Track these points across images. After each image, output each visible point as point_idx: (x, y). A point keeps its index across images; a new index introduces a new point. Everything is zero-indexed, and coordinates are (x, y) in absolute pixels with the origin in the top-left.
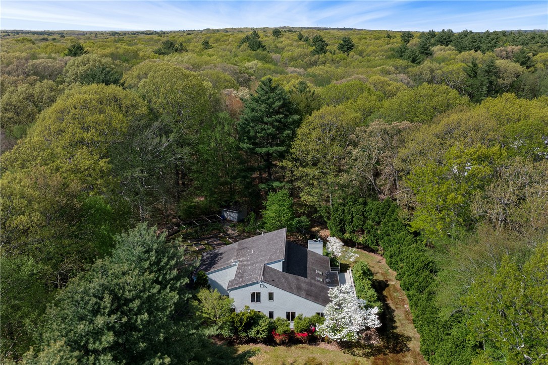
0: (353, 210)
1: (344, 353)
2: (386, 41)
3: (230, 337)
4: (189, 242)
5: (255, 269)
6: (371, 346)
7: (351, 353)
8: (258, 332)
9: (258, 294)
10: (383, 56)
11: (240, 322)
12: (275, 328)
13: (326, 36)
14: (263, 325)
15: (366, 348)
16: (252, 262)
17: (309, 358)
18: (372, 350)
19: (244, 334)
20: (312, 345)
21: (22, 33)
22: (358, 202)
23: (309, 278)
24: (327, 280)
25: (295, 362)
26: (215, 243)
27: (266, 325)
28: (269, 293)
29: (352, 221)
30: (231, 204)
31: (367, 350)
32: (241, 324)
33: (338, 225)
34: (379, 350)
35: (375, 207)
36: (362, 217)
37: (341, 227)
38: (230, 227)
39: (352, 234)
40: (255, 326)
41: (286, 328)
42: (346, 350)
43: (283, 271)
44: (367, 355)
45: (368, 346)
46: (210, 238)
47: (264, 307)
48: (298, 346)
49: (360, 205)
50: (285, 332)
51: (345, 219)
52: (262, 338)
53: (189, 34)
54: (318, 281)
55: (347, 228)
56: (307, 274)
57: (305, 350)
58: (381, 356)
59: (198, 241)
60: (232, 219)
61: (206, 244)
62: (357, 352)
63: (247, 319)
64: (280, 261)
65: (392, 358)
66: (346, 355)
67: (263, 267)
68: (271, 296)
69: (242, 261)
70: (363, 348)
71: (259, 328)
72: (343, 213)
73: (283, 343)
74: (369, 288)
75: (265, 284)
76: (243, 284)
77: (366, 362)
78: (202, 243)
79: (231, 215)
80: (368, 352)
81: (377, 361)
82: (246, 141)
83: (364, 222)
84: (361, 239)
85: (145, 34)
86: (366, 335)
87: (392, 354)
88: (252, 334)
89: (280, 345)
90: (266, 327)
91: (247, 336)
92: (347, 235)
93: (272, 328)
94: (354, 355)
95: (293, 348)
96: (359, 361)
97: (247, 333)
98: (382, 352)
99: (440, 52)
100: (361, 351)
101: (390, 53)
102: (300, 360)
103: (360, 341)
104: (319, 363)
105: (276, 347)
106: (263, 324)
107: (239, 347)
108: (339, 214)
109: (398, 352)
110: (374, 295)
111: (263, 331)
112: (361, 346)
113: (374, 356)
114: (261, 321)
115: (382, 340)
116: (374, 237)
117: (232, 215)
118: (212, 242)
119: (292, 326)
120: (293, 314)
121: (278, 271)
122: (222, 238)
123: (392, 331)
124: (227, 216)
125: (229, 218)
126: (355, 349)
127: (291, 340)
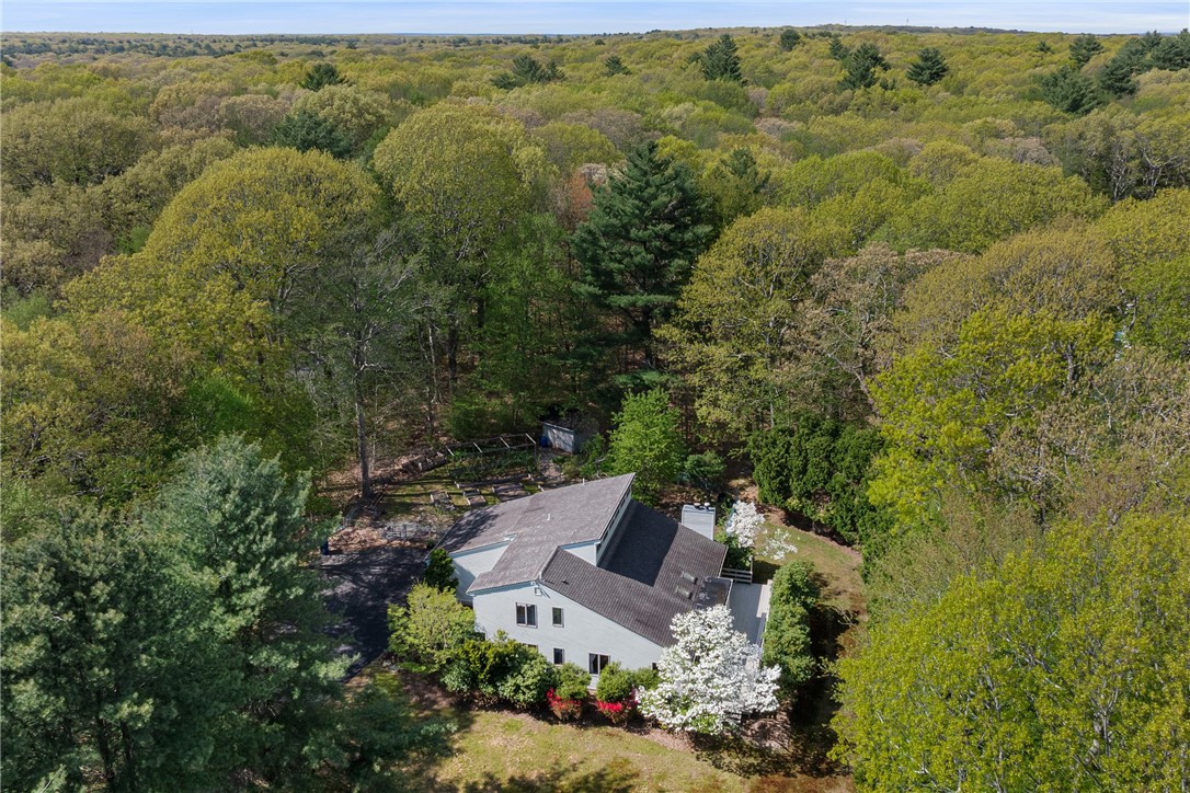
0: (807, 446)
1: (698, 758)
2: (1034, 59)
3: (461, 690)
4: (458, 486)
5: (538, 554)
6: (763, 752)
7: (714, 762)
8: (517, 688)
9: (532, 609)
10: (1008, 94)
11: (481, 663)
12: (555, 686)
13: (906, 46)
14: (530, 675)
15: (751, 755)
16: (540, 539)
17: (615, 758)
18: (763, 761)
19: (490, 689)
20: (634, 732)
21: (281, 41)
22: (821, 429)
23: (656, 585)
24: (702, 595)
25: (582, 762)
26: (511, 493)
27: (535, 676)
28: (554, 609)
29: (804, 471)
30: (562, 413)
31: (751, 760)
32: (484, 666)
33: (774, 478)
34: (779, 764)
35: (853, 442)
36: (825, 464)
37: (781, 483)
38: (554, 462)
39: (804, 499)
40: (512, 676)
41: (578, 687)
42: (704, 753)
43: (599, 565)
44: (746, 771)
45: (756, 751)
46: (503, 482)
47: (542, 639)
48: (603, 729)
49: (823, 435)
50: (573, 696)
51: (789, 464)
52: (524, 701)
53: (599, 42)
54: (678, 595)
55: (793, 484)
56: (656, 577)
57: (615, 739)
58: (778, 778)
59: (477, 486)
60: (563, 446)
61: (491, 494)
62: (727, 760)
63: (495, 658)
64: (591, 543)
65: (801, 785)
66: (701, 761)
67: (553, 553)
68: (557, 617)
69: (520, 536)
70: (744, 754)
71: (519, 680)
72: (787, 452)
73: (569, 719)
74: (792, 625)
75: (545, 589)
76: (500, 584)
77: (738, 786)
78: (484, 492)
79: (561, 438)
80: (752, 765)
81: (766, 786)
82: (589, 278)
83: (830, 474)
84: (822, 514)
85: (521, 42)
86: (762, 727)
87: (805, 776)
88: (506, 690)
89: (565, 722)
90: (535, 680)
91: (496, 693)
92: (793, 502)
93: (547, 685)
94: (718, 767)
95: (591, 732)
96: (723, 781)
97: (496, 687)
98: (783, 767)
99: (1155, 86)
100: (737, 761)
101: (1026, 88)
102: (595, 760)
103: (744, 737)
104: (634, 771)
105: (555, 726)
106: (529, 672)
107: (478, 715)
108: (779, 453)
109: (821, 774)
110: (798, 639)
111: (527, 687)
112: (741, 749)
113: (760, 775)
114: (526, 667)
115: (796, 741)
116: (849, 510)
117: (563, 438)
118: (505, 490)
119: (594, 685)
120: (605, 660)
121: (586, 565)
122: (528, 485)
123: (824, 725)
124: (554, 438)
125: (557, 444)
126: (725, 754)
127: (587, 714)
